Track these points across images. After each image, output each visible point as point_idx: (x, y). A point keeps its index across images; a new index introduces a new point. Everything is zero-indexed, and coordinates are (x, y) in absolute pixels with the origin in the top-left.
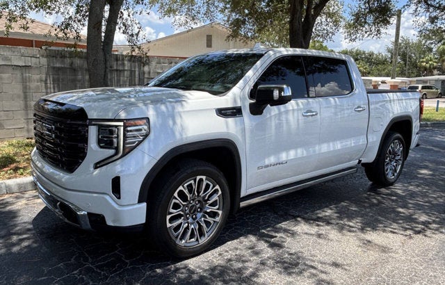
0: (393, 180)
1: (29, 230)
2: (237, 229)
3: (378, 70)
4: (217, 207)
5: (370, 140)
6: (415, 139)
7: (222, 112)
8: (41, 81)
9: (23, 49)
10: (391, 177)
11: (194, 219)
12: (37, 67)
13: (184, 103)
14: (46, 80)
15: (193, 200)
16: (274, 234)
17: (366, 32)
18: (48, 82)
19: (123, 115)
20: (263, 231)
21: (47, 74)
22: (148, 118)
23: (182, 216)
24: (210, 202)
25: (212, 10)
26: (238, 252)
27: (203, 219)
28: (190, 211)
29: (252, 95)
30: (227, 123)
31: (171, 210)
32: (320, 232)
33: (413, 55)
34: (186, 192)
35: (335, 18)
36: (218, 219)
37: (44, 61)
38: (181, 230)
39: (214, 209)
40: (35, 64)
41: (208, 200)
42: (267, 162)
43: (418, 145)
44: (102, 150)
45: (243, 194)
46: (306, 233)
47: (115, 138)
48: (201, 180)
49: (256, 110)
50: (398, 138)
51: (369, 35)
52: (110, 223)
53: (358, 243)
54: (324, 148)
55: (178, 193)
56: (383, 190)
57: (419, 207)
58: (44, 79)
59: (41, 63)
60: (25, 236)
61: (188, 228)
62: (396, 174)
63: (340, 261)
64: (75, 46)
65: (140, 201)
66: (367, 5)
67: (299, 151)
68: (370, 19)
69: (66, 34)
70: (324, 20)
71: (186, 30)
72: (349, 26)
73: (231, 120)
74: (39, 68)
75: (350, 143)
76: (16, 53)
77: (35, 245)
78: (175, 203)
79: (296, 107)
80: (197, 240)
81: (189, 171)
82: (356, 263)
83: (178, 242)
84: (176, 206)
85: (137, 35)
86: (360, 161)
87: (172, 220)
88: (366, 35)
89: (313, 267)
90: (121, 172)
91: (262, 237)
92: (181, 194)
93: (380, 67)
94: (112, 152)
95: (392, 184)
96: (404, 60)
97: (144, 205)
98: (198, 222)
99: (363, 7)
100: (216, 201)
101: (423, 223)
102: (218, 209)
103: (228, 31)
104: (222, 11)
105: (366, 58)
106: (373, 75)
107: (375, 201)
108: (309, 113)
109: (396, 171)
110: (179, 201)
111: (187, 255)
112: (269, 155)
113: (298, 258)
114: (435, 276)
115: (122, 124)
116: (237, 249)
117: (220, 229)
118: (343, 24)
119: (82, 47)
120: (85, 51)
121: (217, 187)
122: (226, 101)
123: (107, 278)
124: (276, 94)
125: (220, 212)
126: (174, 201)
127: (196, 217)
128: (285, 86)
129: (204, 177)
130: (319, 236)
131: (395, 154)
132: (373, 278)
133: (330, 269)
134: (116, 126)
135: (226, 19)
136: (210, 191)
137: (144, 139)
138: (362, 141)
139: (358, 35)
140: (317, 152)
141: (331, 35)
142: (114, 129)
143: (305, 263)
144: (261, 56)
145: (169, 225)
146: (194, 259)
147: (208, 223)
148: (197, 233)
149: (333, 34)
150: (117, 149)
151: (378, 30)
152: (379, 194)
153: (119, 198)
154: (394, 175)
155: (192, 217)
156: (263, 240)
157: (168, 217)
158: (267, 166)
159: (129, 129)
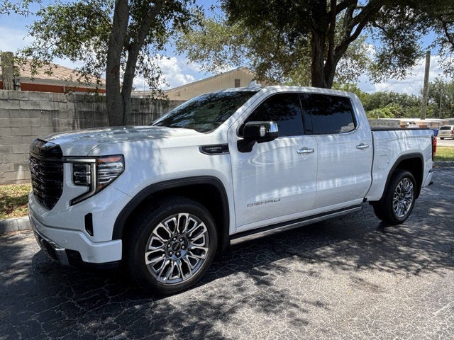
0: (403, 219)
1: (27, 265)
2: (230, 266)
3: (412, 111)
4: (203, 244)
5: (376, 177)
6: (427, 177)
7: (206, 150)
8: (69, 124)
9: (50, 95)
10: (400, 215)
11: (178, 256)
12: (64, 112)
13: (164, 139)
14: (74, 124)
15: (176, 237)
16: (265, 271)
17: (391, 73)
18: (76, 125)
19: (96, 152)
20: (256, 268)
21: (75, 118)
22: (123, 155)
23: (164, 253)
24: (195, 239)
25: (238, 55)
26: (224, 289)
27: (187, 256)
28: (173, 248)
29: (240, 132)
30: (212, 161)
31: (151, 247)
32: (314, 270)
33: (447, 96)
34: (167, 229)
35: (360, 60)
36: (203, 256)
37: (71, 105)
38: (163, 267)
39: (200, 246)
40: (63, 108)
41: (193, 236)
42: (258, 199)
43: (431, 183)
44: (76, 187)
45: (232, 232)
46: (299, 271)
47: (89, 175)
48: (183, 218)
49: (245, 147)
50: (407, 176)
51: (394, 76)
52: (85, 259)
53: (349, 281)
54: (323, 185)
55: (158, 230)
56: (391, 229)
57: (423, 246)
58: (71, 122)
59: (69, 107)
60: (21, 271)
61: (169, 265)
62: (406, 213)
63: (326, 300)
64: (96, 91)
65: (114, 238)
66: (392, 47)
67: (294, 188)
68: (395, 60)
69: (87, 79)
70: (349, 61)
71: (214, 75)
72: (373, 68)
73: (216, 157)
74: (67, 112)
75: (353, 180)
76: (44, 99)
77: (27, 280)
78: (154, 240)
79: (289, 144)
80: (181, 277)
81: (170, 208)
82: (343, 303)
83: (159, 279)
84: (156, 243)
85: (157, 78)
86: (365, 200)
87: (151, 257)
88: (391, 76)
89: (295, 306)
90: (94, 209)
91: (253, 274)
92: (161, 232)
93: (414, 108)
94: (85, 189)
95: (401, 222)
96: (438, 101)
97: (120, 242)
98: (182, 259)
99: (388, 48)
100: (202, 238)
101: (421, 262)
102: (204, 246)
103: (253, 74)
104: (248, 56)
105: (399, 100)
106: (406, 117)
107: (378, 239)
108: (306, 151)
109: (406, 210)
110: (159, 238)
111: (170, 292)
112: (260, 192)
113: (282, 296)
114: (423, 318)
115: (94, 160)
116: (223, 286)
117: (206, 266)
118: (368, 65)
119: (102, 91)
120: (105, 94)
121: (202, 224)
122: (211, 138)
123: (84, 313)
124: (262, 130)
125: (206, 250)
126: (154, 238)
127: (180, 255)
128: (271, 123)
129: (187, 215)
130: (311, 273)
131: (404, 192)
132: (356, 319)
133: (313, 308)
134: (90, 163)
135: (252, 63)
136: (194, 228)
137: (118, 176)
138: (366, 179)
139: (383, 76)
140: (314, 190)
141: (356, 76)
142: (87, 166)
143: (288, 302)
144: (255, 93)
145: (148, 262)
146: (177, 296)
147: (193, 261)
148: (180, 270)
149: (359, 75)
150: (90, 186)
151: (403, 71)
152: (384, 232)
153: (92, 235)
154: (403, 213)
155: (176, 255)
156: (253, 277)
157: (147, 254)
158: (258, 204)
159: (101, 166)
